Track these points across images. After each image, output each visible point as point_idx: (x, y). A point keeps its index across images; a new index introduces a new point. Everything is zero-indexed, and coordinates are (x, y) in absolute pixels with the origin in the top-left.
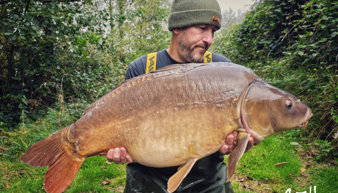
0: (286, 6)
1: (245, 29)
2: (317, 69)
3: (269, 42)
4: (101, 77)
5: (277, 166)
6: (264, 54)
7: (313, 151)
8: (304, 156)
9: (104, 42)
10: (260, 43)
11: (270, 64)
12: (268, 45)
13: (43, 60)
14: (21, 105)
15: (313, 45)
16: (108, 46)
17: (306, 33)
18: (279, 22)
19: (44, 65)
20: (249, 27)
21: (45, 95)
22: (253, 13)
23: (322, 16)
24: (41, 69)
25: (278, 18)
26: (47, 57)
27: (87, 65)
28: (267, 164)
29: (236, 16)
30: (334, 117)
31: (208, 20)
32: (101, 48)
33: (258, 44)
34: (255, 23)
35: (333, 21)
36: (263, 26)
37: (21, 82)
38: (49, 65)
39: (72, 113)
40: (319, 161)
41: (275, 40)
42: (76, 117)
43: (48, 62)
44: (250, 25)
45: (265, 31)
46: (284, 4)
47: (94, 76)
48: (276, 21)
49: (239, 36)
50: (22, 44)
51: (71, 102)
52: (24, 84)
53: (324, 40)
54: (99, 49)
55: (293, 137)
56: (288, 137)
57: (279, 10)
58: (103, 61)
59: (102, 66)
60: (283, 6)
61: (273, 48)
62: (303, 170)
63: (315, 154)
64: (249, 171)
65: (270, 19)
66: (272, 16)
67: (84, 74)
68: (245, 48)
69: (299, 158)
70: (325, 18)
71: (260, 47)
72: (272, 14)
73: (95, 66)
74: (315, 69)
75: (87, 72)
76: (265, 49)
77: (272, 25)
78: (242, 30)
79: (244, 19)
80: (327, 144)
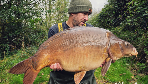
0: (119, 5)
1: (102, 15)
2: (137, 30)
3: (112, 20)
4: (42, 36)
5: (120, 75)
6: (110, 25)
7: (136, 68)
8: (132, 70)
9: (42, 21)
10: (109, 20)
11: (113, 29)
12: (112, 21)
13: (17, 29)
14: (6, 48)
15: (134, 20)
16: (44, 23)
17: (130, 15)
18: (116, 12)
19: (17, 31)
20: (103, 15)
21: (18, 44)
22: (105, 8)
23: (138, 7)
24: (15, 33)
25: (116, 10)
26: (18, 28)
27: (36, 31)
28: (116, 74)
29: (97, 11)
30: (146, 52)
31: (87, 10)
32: (41, 24)
33: (108, 21)
34: (106, 13)
35: (143, 9)
36: (110, 13)
37: (6, 39)
38: (19, 31)
39: (28, 52)
40: (139, 73)
41: (115, 19)
42: (30, 53)
43: (19, 30)
44: (104, 13)
45: (111, 16)
46: (119, 4)
47: (39, 36)
48: (115, 11)
49: (99, 18)
50: (8, 23)
51: (28, 47)
52: (8, 40)
53: (139, 17)
54: (40, 24)
55: (126, 61)
56: (123, 61)
57: (117, 7)
58: (43, 30)
59: (42, 32)
60: (118, 5)
61: (114, 22)
62: (133, 77)
63: (137, 69)
64: (107, 78)
65: (113, 10)
66: (114, 9)
67: (35, 35)
68: (102, 23)
69: (130, 71)
70: (139, 8)
71: (109, 22)
72: (114, 8)
73: (39, 32)
74: (135, 31)
75: (36, 34)
76: (111, 23)
77: (114, 13)
78: (101, 16)
79: (101, 11)
80: (143, 64)
